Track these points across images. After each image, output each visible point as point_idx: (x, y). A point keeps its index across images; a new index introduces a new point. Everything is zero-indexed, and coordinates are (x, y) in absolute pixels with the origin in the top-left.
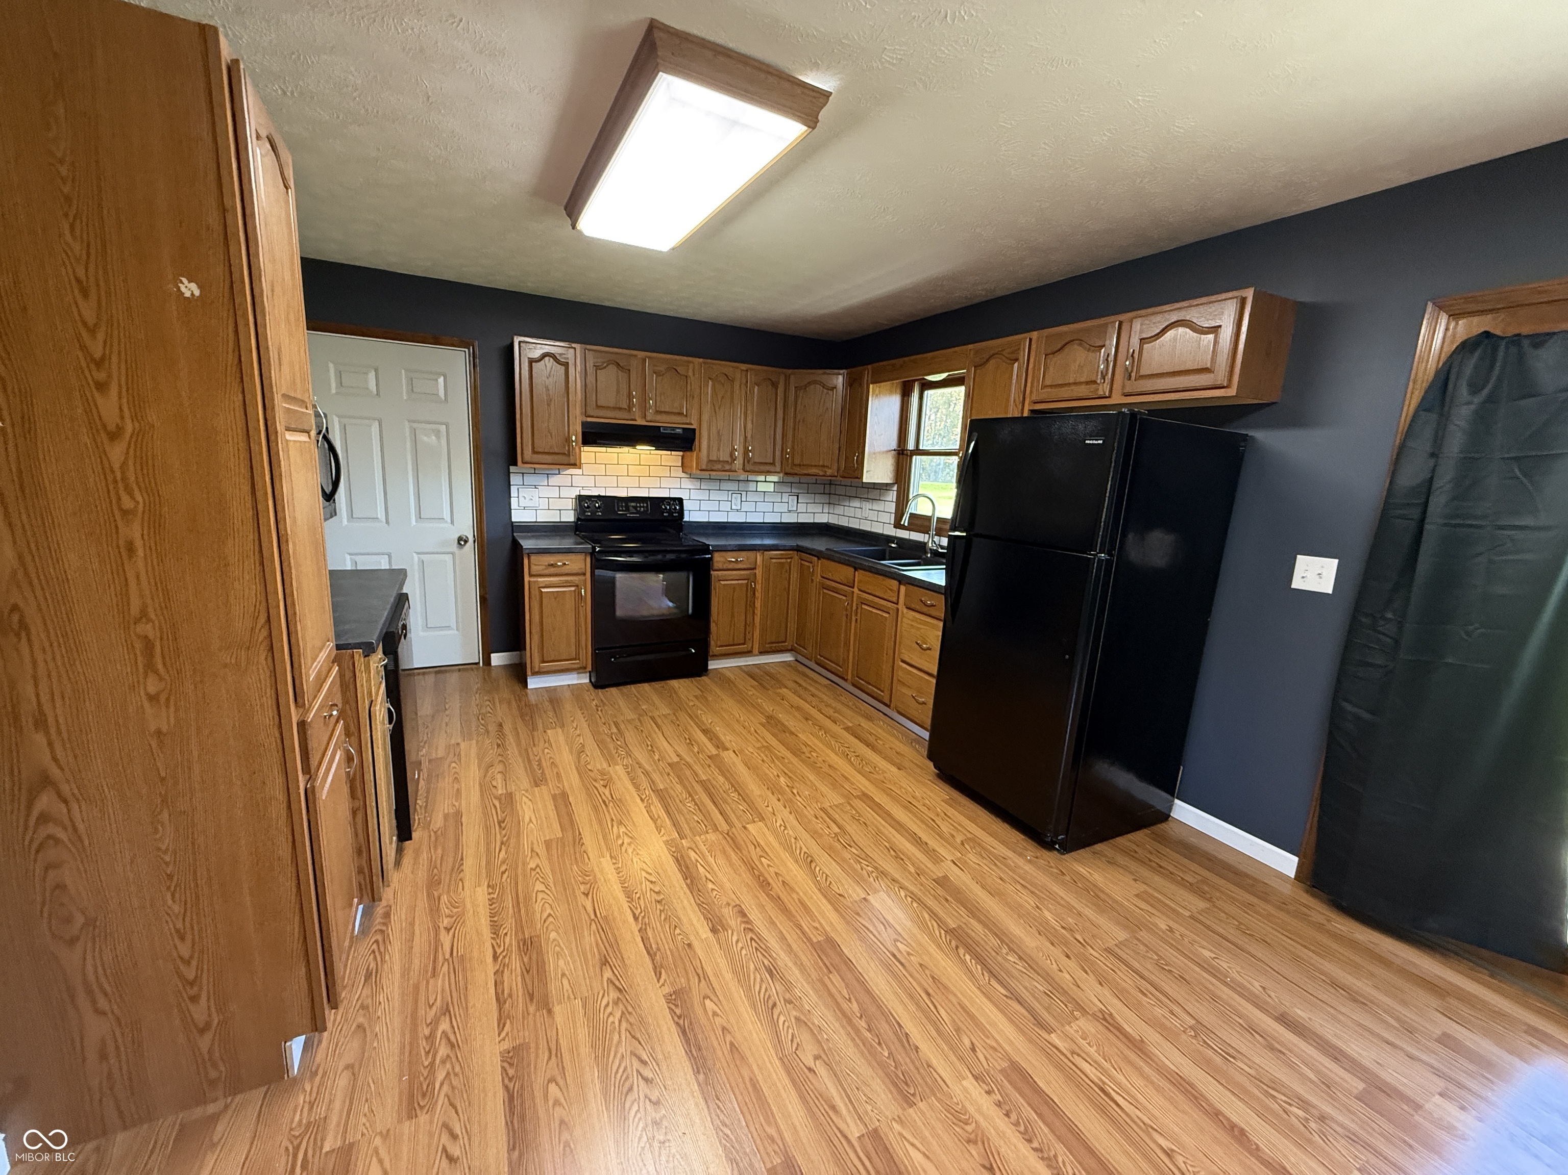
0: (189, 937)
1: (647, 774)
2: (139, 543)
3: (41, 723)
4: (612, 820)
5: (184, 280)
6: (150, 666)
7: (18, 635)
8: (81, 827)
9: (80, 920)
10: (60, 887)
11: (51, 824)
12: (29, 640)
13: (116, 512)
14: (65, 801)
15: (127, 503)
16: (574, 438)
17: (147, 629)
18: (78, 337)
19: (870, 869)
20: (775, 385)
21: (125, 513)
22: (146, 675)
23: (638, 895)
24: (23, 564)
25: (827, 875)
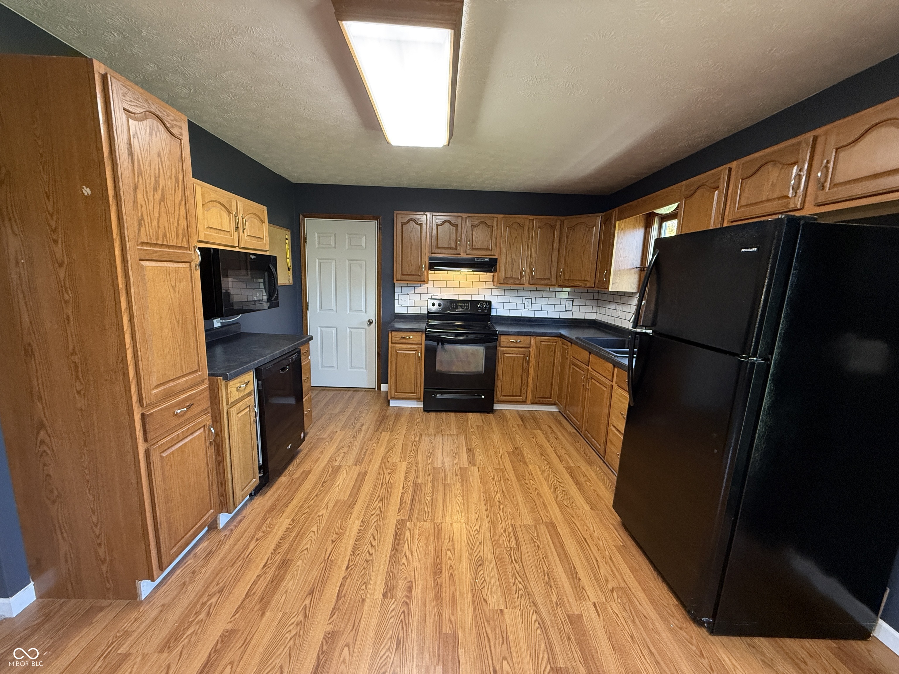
0: (96, 514)
1: (417, 471)
2: (71, 317)
3: (40, 398)
4: (379, 497)
5: (84, 187)
6: (77, 377)
7: (31, 357)
8: (55, 448)
9: (56, 493)
10: (48, 475)
11: (44, 446)
12: (35, 360)
13: (63, 302)
14: (50, 437)
15: (67, 298)
16: (423, 266)
17: (76, 359)
18: (47, 219)
19: (520, 586)
20: (553, 227)
21: (66, 302)
22: (76, 382)
23: (359, 552)
24: (32, 324)
25: (485, 580)
